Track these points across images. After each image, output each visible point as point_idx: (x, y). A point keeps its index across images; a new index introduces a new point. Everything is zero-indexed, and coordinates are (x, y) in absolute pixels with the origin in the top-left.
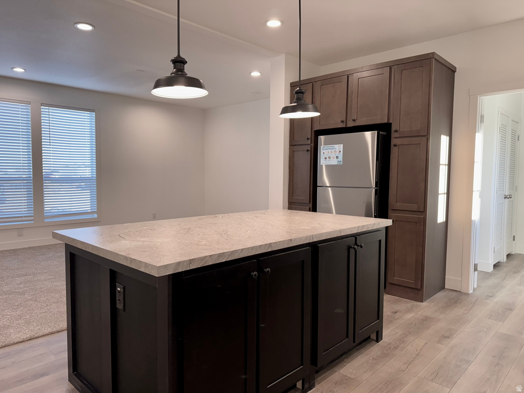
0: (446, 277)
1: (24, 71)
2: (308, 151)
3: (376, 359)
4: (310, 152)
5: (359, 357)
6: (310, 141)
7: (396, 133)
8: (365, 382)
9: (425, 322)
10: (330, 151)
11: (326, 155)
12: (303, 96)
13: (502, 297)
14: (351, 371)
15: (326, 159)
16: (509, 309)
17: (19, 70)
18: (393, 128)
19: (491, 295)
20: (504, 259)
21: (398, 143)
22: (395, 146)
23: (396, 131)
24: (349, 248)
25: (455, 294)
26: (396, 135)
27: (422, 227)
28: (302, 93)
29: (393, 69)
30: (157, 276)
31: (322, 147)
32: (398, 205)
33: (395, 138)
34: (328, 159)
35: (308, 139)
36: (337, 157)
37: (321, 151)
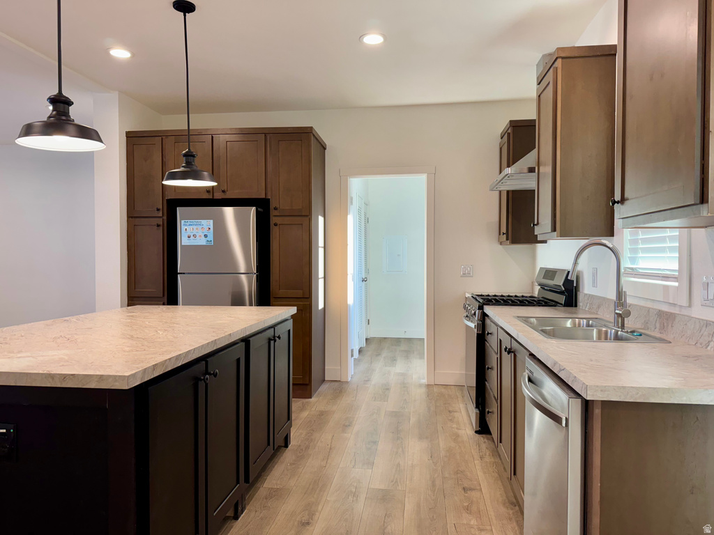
0: (326, 368)
2: (158, 226)
3: (294, 464)
4: (161, 228)
5: (276, 466)
6: (161, 212)
7: (276, 211)
8: (295, 487)
9: (322, 417)
10: (195, 227)
11: (189, 233)
12: (193, 160)
13: (376, 379)
14: (275, 482)
15: (189, 237)
16: (386, 389)
18: (272, 205)
19: (367, 379)
20: (364, 344)
21: (279, 223)
22: (276, 225)
23: (276, 209)
24: (270, 340)
25: (337, 384)
26: (276, 213)
27: (308, 315)
28: (193, 156)
29: (268, 137)
30: (127, 388)
31: (183, 221)
32: (282, 293)
33: (275, 216)
34: (192, 237)
35: (158, 210)
36: (206, 236)
37: (182, 226)
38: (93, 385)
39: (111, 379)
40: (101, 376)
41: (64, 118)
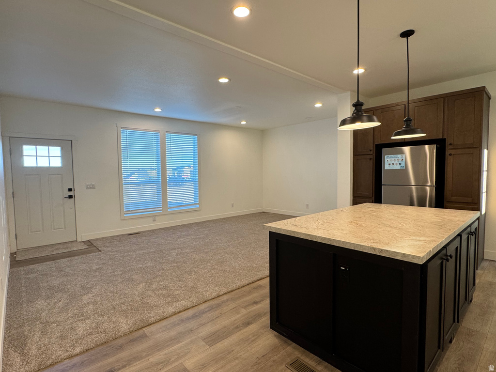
1: (161, 110)
2: (370, 159)
4: (372, 160)
6: (372, 152)
7: (450, 146)
10: (393, 159)
11: (389, 162)
12: (411, 123)
15: (389, 165)
17: (158, 110)
18: (448, 142)
21: (454, 153)
22: (450, 155)
23: (450, 144)
24: (469, 234)
30: (421, 263)
31: (386, 156)
32: (454, 199)
33: (450, 149)
34: (391, 165)
35: (371, 150)
36: (400, 164)
37: (386, 159)
38: (399, 258)
39: (410, 257)
40: (404, 254)
41: (360, 113)
